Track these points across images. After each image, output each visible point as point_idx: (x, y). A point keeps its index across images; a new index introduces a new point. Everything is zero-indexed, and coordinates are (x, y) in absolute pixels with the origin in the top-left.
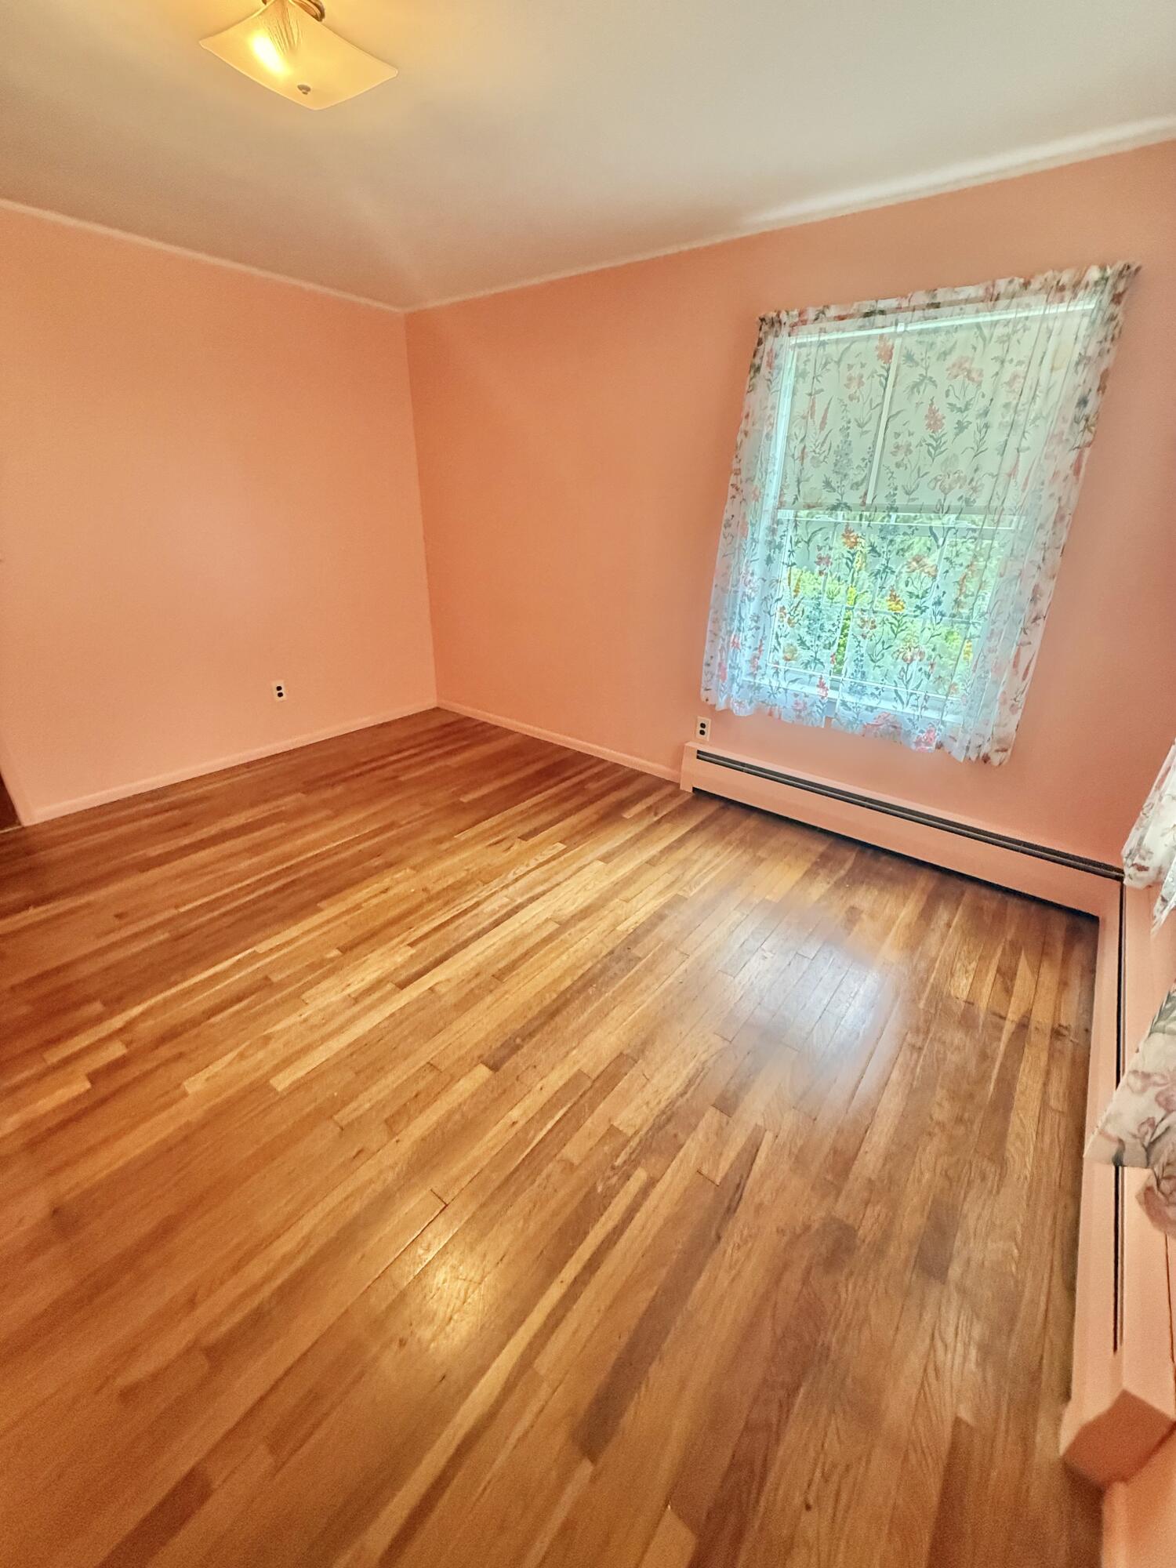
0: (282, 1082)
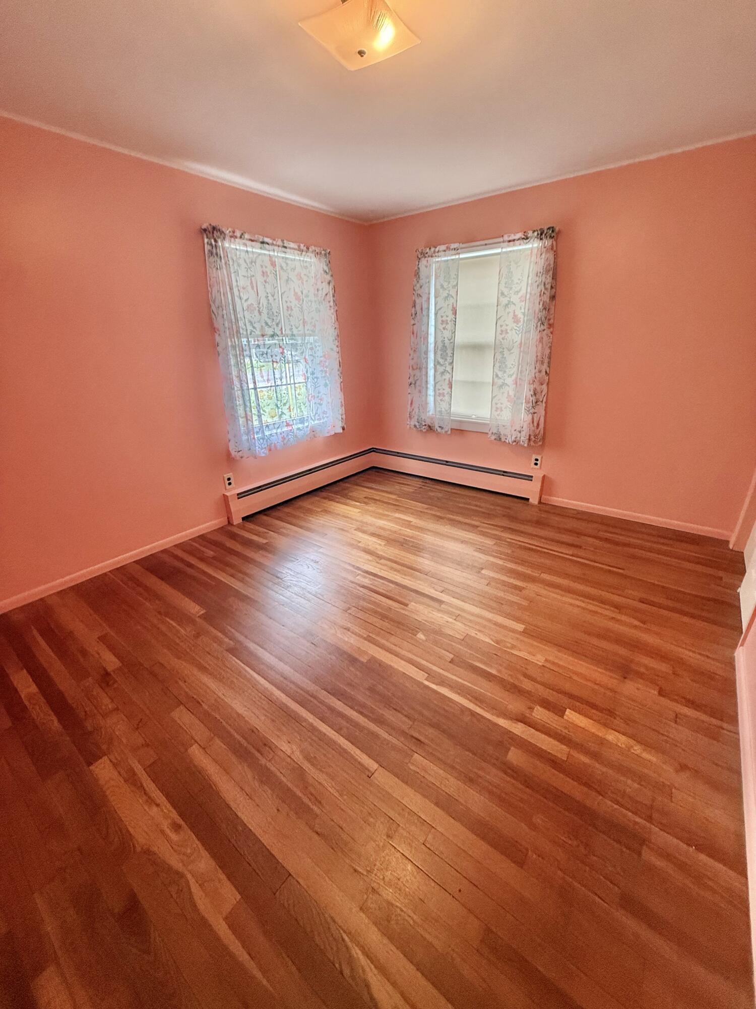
0: (520, 627)
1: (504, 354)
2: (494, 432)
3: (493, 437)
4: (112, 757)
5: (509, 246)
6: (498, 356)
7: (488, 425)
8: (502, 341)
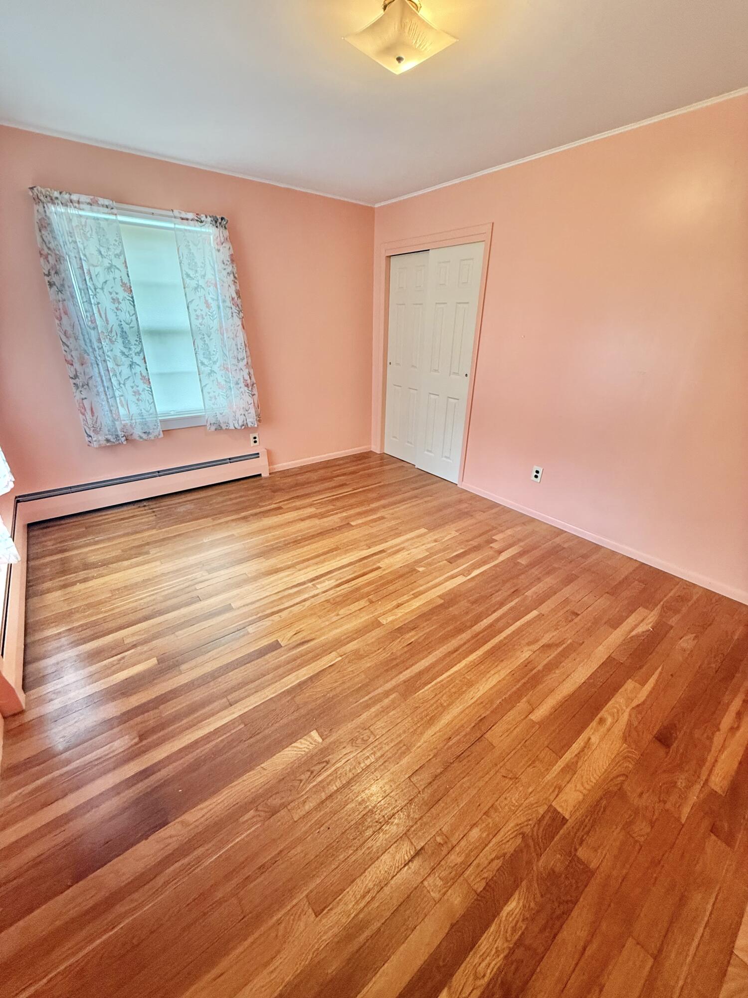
1: (205, 341)
2: (212, 422)
3: (213, 428)
4: (552, 798)
5: (182, 224)
6: (199, 343)
7: (204, 416)
8: (200, 326)
